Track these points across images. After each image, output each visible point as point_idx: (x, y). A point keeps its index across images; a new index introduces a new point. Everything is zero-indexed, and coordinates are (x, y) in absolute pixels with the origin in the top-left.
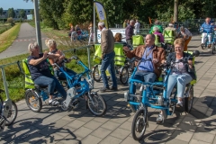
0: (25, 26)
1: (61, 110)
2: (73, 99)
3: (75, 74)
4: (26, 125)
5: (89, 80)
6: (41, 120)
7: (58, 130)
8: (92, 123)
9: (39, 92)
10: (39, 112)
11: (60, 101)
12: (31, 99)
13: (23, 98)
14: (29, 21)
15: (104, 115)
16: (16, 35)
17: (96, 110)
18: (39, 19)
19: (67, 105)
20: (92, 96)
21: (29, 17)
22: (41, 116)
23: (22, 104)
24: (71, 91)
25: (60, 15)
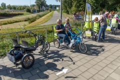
0: (55, 12)
1: (67, 48)
2: (73, 45)
3: (75, 34)
4: (53, 52)
5: (81, 37)
6: (59, 51)
7: (66, 57)
8: (80, 56)
9: (59, 40)
10: (58, 48)
11: (68, 45)
12: (56, 42)
13: (52, 41)
14: (57, 10)
15: (86, 53)
16: (52, 16)
17: (83, 50)
18: (62, 10)
19: (70, 47)
20: (82, 44)
21: (57, 8)
22: (59, 50)
23: (52, 44)
24: (72, 41)
25: (70, 8)
